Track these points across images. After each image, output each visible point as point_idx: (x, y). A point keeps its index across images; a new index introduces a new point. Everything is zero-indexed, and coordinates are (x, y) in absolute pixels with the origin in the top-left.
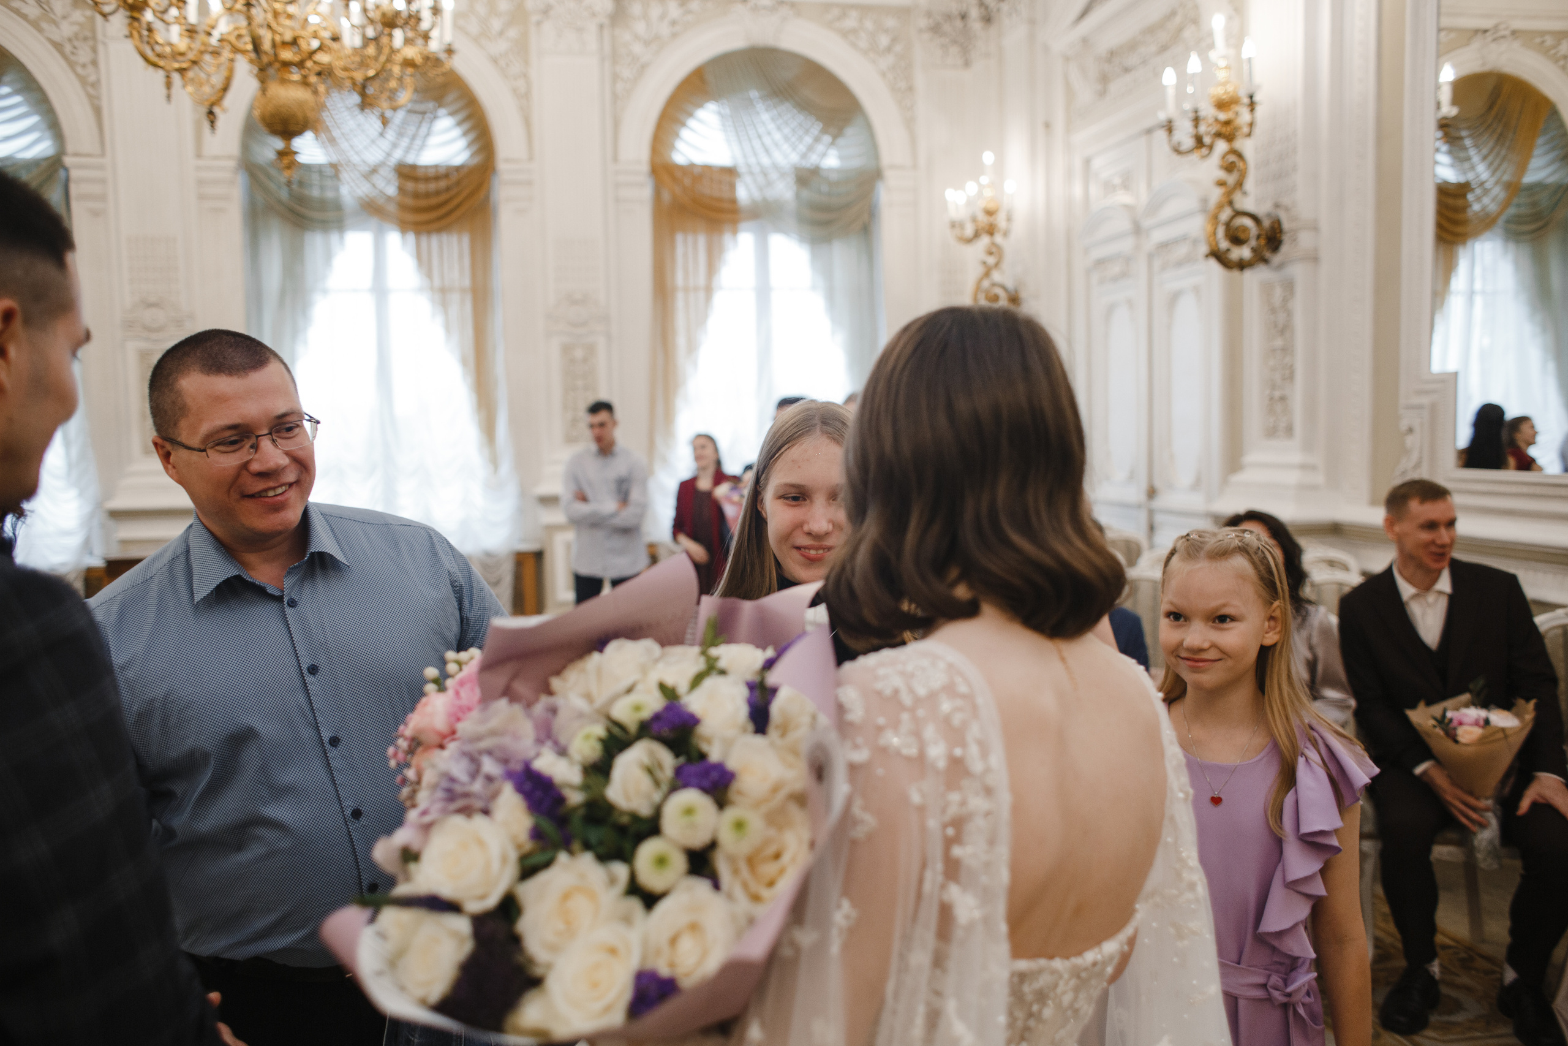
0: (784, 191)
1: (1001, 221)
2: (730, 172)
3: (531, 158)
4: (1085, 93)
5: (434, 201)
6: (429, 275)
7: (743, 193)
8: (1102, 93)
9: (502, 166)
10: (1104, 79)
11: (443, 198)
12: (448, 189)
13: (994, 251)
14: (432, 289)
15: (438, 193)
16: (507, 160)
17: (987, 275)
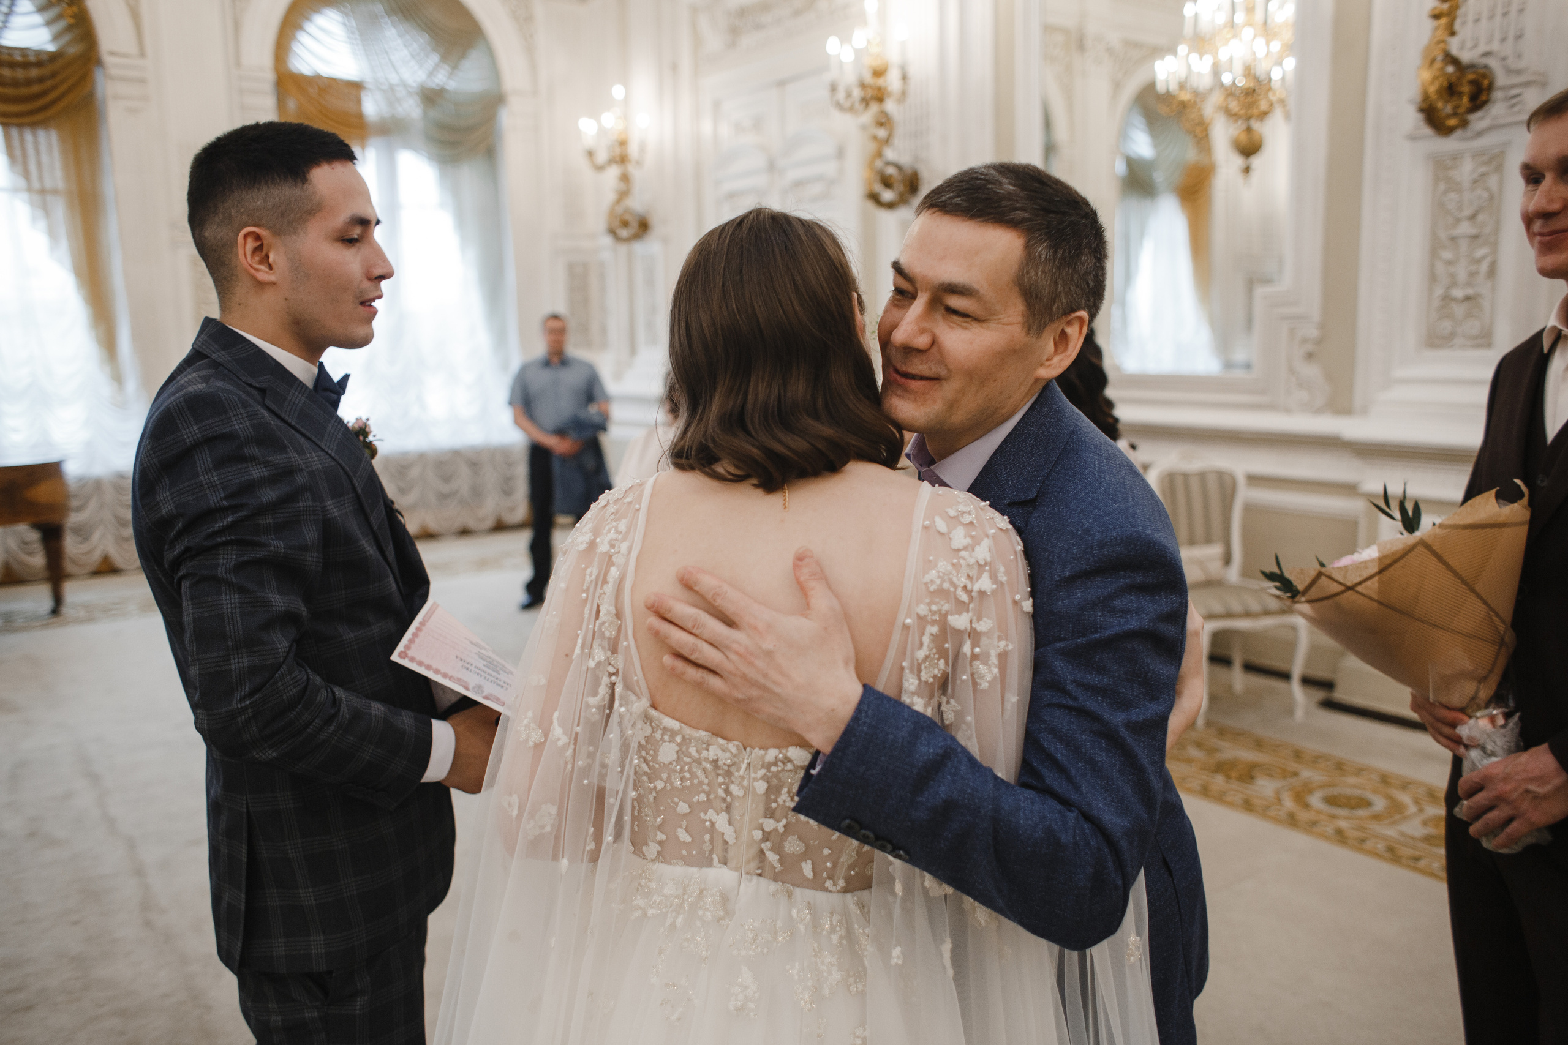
0: (411, 109)
1: (633, 150)
2: (356, 87)
3: (142, 54)
4: (714, 42)
5: (24, 91)
6: (26, 174)
7: (371, 107)
8: (732, 44)
9: (107, 59)
10: (734, 32)
11: (36, 88)
12: (41, 80)
13: (625, 178)
14: (29, 189)
15: (29, 82)
16: (112, 54)
17: (619, 201)
